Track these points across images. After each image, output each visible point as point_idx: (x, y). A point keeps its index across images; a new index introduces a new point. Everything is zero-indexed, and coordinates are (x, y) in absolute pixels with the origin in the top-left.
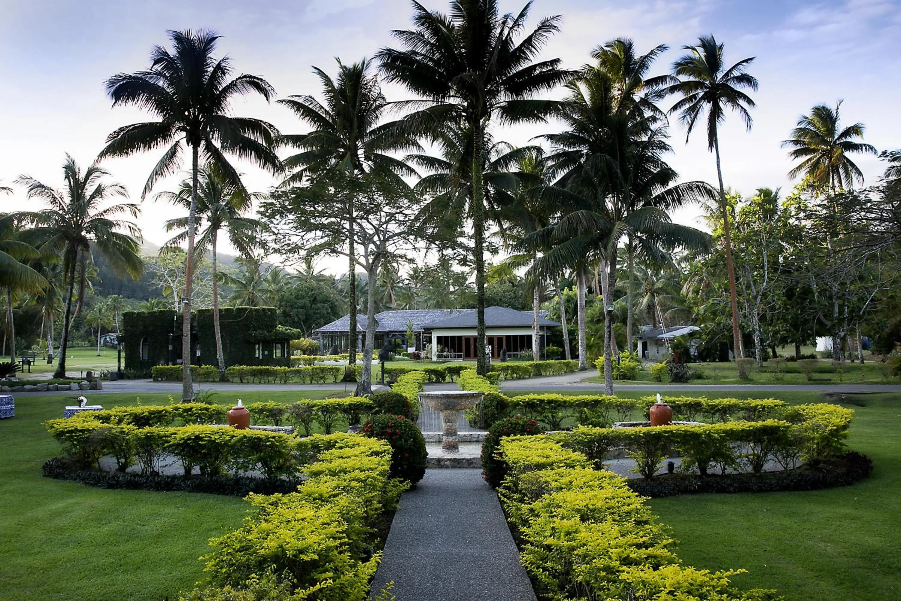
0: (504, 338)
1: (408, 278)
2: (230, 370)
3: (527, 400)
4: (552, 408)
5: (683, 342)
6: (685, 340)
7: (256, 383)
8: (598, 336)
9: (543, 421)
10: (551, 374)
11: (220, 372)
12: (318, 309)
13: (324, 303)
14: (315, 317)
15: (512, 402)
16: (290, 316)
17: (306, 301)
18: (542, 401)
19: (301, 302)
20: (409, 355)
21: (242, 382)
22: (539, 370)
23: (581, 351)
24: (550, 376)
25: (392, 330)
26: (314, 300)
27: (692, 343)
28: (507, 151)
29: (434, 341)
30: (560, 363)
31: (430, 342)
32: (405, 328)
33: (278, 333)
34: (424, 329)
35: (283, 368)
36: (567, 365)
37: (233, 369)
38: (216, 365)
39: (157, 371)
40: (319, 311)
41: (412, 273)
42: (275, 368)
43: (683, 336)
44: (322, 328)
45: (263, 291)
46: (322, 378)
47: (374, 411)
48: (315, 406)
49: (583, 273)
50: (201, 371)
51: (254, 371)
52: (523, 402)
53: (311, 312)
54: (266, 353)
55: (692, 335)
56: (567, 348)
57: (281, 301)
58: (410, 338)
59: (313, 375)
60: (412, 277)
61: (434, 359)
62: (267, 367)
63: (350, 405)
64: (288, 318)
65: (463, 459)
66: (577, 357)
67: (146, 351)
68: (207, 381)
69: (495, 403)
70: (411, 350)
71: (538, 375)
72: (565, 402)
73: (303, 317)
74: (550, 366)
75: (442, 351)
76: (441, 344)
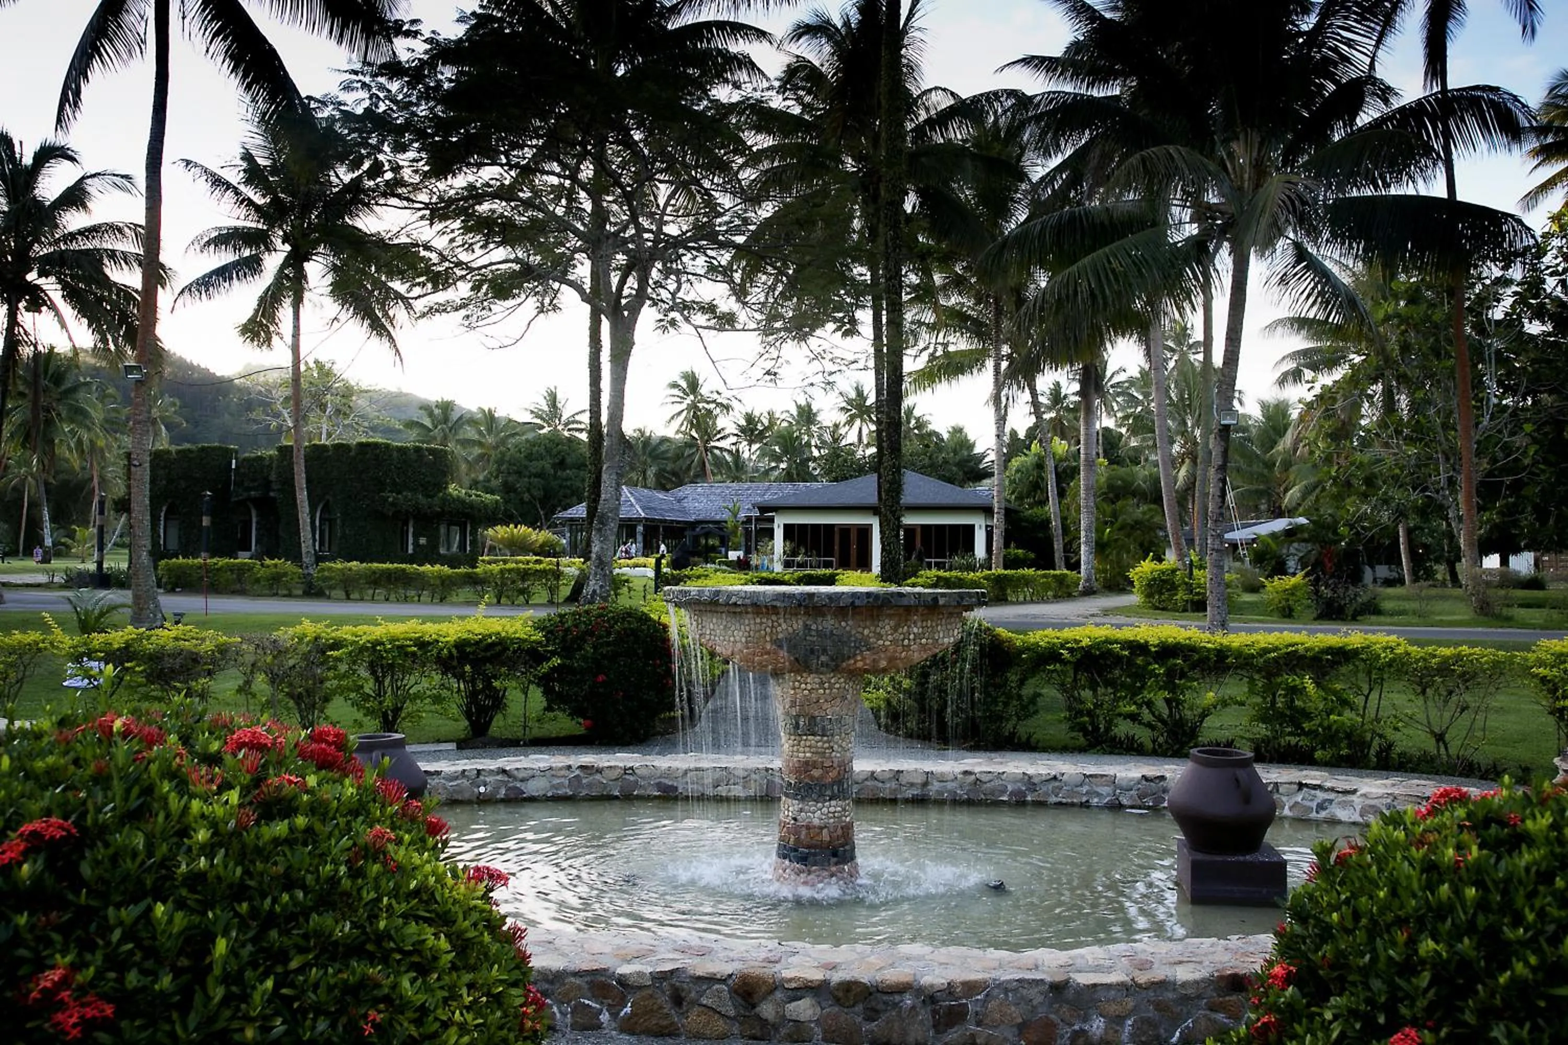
0: (919, 530)
1: (736, 432)
2: (323, 570)
3: (1086, 642)
4: (1171, 673)
5: (1274, 546)
6: (1277, 544)
7: (378, 602)
8: (1117, 525)
9: (1133, 717)
10: (1028, 598)
11: (305, 576)
12: (566, 480)
13: (579, 468)
14: (561, 493)
15: (1027, 649)
16: (515, 491)
17: (547, 464)
18: (1137, 648)
19: (535, 466)
20: (729, 564)
21: (348, 598)
22: (1003, 589)
23: (1084, 553)
24: (1025, 602)
25: (701, 518)
26: (561, 464)
27: (1292, 550)
28: (946, 102)
29: (779, 534)
30: (1044, 576)
31: (770, 534)
32: (726, 516)
33: (448, 500)
34: (759, 508)
35: (437, 567)
36: (1061, 580)
37: (330, 569)
38: (296, 557)
39: (169, 570)
40: (569, 483)
41: (743, 422)
42: (422, 569)
43: (1273, 535)
44: (569, 511)
45: (466, 443)
46: (522, 592)
47: (545, 667)
48: (337, 645)
49: (1093, 391)
50: (262, 572)
51: (374, 572)
52: (1071, 650)
53: (554, 484)
54: (423, 541)
55: (1290, 534)
56: (1058, 546)
57: (500, 462)
58: (734, 532)
59: (504, 584)
60: (743, 430)
61: (778, 568)
62: (403, 566)
63: (461, 645)
64: (512, 495)
65: (902, 989)
66: (1076, 566)
67: (174, 533)
68: (276, 594)
69: (971, 650)
70: (733, 555)
71: (1001, 600)
72: (1222, 653)
73: (537, 493)
74: (1026, 582)
75: (794, 553)
76: (792, 540)
